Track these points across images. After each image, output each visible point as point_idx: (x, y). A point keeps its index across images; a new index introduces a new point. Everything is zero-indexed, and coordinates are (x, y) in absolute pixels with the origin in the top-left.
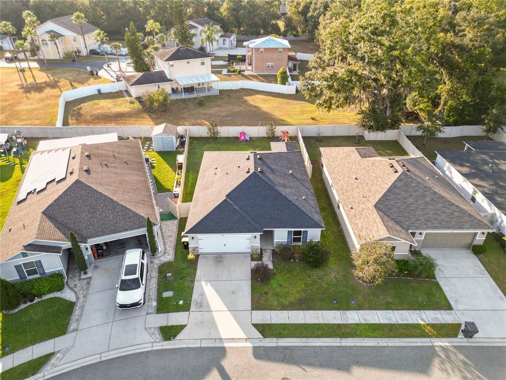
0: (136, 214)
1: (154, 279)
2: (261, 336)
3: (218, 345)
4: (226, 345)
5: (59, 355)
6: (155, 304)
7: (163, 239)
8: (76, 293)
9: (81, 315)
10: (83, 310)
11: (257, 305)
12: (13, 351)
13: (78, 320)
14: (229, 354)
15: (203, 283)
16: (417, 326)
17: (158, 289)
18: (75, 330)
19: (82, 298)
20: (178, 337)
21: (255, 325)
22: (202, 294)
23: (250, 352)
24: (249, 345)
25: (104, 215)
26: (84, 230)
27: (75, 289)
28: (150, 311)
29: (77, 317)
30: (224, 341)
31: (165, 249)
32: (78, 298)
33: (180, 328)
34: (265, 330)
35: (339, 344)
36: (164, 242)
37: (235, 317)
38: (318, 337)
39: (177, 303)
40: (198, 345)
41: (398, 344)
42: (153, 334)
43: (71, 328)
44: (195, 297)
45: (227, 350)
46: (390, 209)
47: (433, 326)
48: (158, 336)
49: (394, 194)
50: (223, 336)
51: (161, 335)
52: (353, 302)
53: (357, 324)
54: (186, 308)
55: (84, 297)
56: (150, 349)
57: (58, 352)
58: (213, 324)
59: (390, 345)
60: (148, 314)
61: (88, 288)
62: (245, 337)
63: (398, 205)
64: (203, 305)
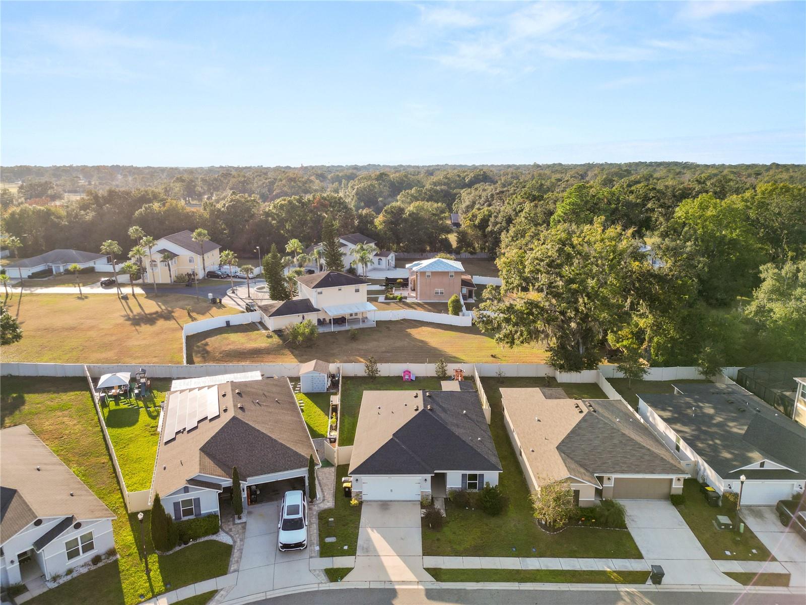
0: (296, 453)
1: (315, 525)
2: (434, 580)
3: (388, 586)
4: (397, 587)
5: (222, 592)
6: (317, 548)
7: (321, 487)
8: (231, 536)
9: (241, 557)
10: (241, 553)
11: (428, 551)
12: (175, 588)
13: (237, 562)
14: (400, 595)
15: (369, 530)
16: (603, 573)
17: (320, 535)
18: (237, 571)
19: (239, 542)
20: (345, 579)
21: (427, 570)
22: (369, 540)
23: (423, 593)
24: (421, 587)
25: (263, 454)
26: (243, 468)
27: (230, 533)
28: (313, 555)
29: (236, 559)
30: (395, 583)
31: (324, 497)
32: (235, 542)
33: (346, 571)
34: (436, 574)
35: (517, 588)
36: (322, 489)
37: (405, 562)
38: (495, 581)
39: (342, 548)
40: (367, 587)
41: (580, 589)
42: (319, 575)
43: (233, 567)
44: (360, 542)
45: (398, 591)
46: (574, 451)
47: (619, 573)
48: (323, 578)
49: (579, 435)
50: (393, 579)
51: (327, 577)
52: (534, 550)
53: (538, 570)
54: (352, 552)
55: (242, 540)
56: (316, 589)
57: (222, 590)
58: (382, 567)
59: (571, 589)
60: (311, 557)
61: (244, 532)
62: (417, 580)
63: (583, 446)
64: (371, 550)
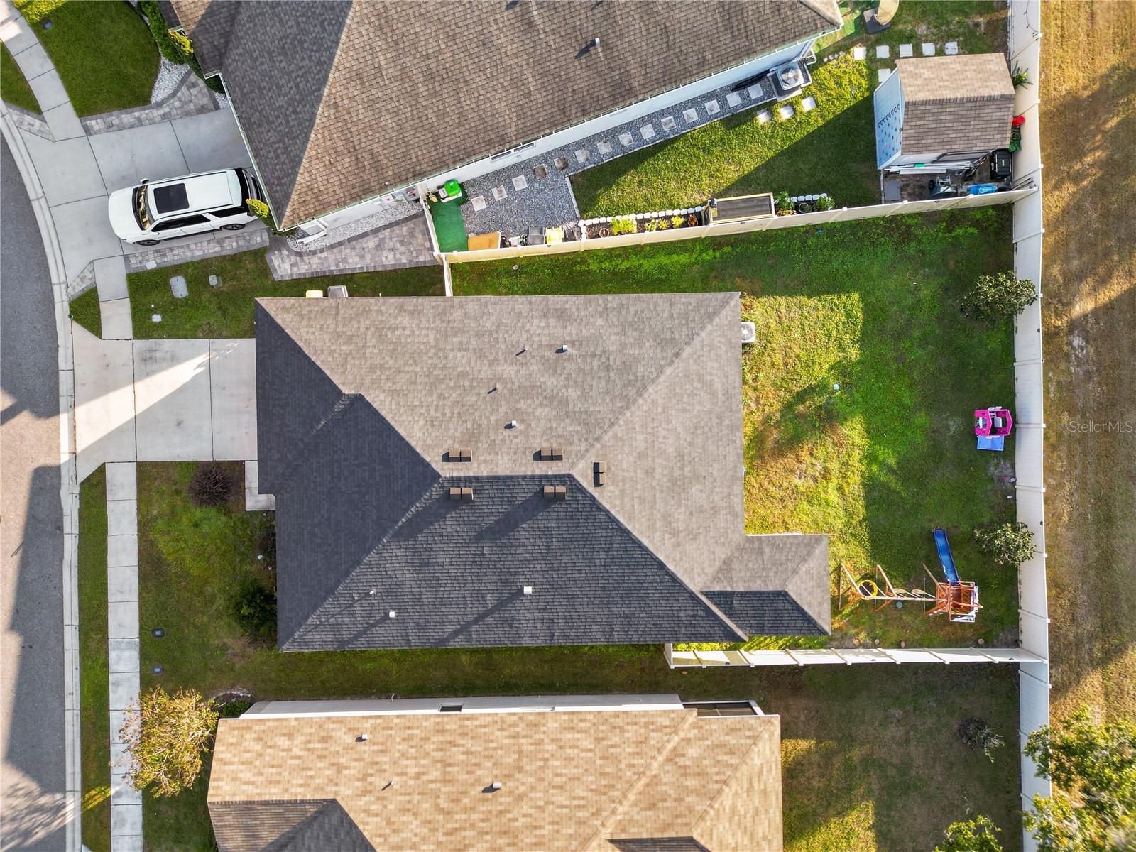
2: (80, 479)
3: (63, 402)
4: (64, 418)
5: (37, 123)
6: (151, 265)
8: (174, 94)
9: (121, 128)
10: (132, 127)
11: (148, 473)
12: (45, 40)
13: (110, 127)
14: (44, 424)
15: (203, 358)
16: (105, 781)
17: (187, 265)
18: (88, 131)
20: (77, 328)
21: (101, 470)
22: (174, 360)
23: (50, 462)
24: (65, 458)
28: (133, 261)
29: (116, 122)
30: (71, 413)
31: (314, 253)
32: (159, 105)
33: (94, 326)
34: (94, 488)
35: (67, 621)
37: (120, 431)
38: (80, 586)
39: (153, 311)
40: (62, 365)
41: (68, 728)
42: (82, 279)
43: (95, 123)
44: (168, 344)
45: (53, 420)
47: (106, 806)
48: (78, 288)
50: (80, 411)
51: (80, 294)
52: (158, 670)
53: (107, 666)
54: (142, 330)
55: (165, 117)
56: (54, 279)
57: (43, 120)
58: (104, 387)
59: (68, 714)
60: (126, 258)
61: (188, 114)
62: (78, 451)
64: (146, 366)
